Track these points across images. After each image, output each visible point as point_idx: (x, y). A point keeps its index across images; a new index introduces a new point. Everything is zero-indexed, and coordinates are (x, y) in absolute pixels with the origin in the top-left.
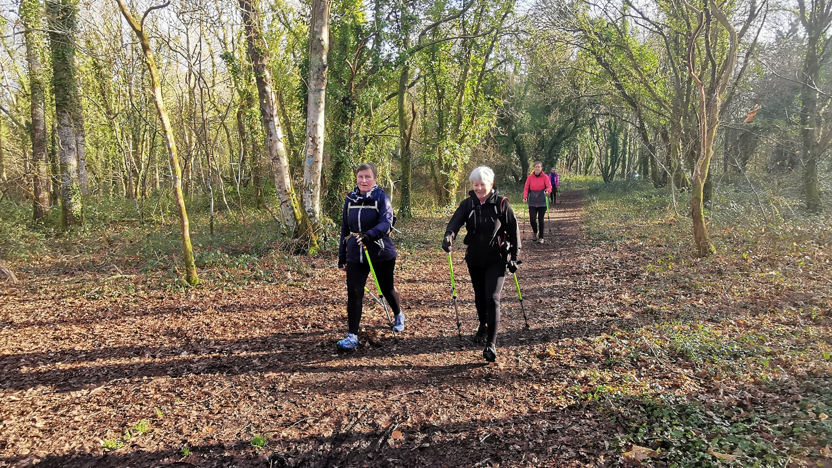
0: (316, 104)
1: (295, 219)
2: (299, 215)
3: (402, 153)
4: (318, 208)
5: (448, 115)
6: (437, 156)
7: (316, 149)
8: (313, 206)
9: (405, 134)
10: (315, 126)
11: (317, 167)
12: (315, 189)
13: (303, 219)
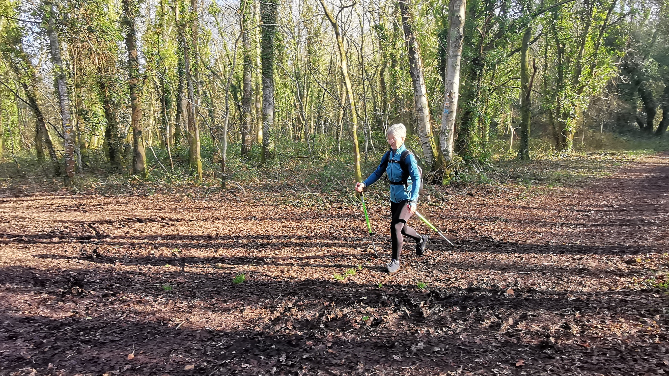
0: (453, 66)
1: (433, 157)
2: (436, 154)
3: (523, 103)
4: (451, 148)
5: (567, 68)
6: (556, 105)
7: (451, 102)
8: (448, 146)
9: (526, 86)
10: (452, 84)
11: (452, 116)
12: (450, 134)
13: (439, 157)
